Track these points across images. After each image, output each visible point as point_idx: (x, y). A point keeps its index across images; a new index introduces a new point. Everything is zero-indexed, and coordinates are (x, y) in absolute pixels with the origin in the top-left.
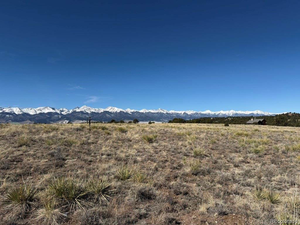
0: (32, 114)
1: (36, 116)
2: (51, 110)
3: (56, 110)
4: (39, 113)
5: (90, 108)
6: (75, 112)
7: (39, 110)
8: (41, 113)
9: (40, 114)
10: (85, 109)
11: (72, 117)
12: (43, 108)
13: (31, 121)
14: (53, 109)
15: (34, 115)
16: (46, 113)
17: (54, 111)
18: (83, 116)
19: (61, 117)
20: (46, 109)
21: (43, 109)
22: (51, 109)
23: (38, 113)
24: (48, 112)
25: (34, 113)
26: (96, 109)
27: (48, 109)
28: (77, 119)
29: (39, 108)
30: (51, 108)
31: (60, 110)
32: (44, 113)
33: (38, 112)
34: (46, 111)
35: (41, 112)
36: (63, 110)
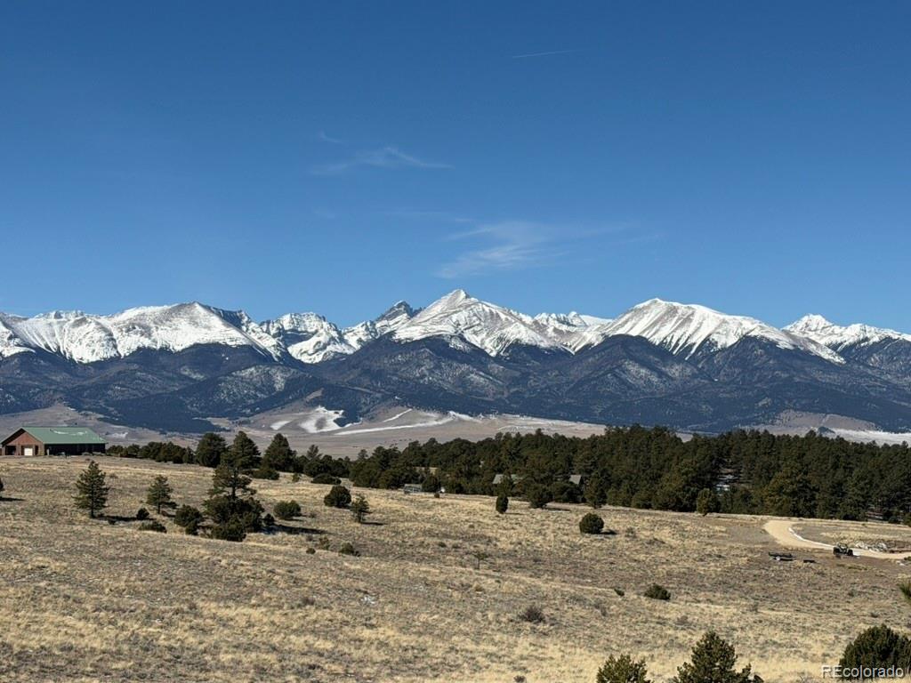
0: (89, 357)
1: (113, 370)
2: (217, 332)
3: (253, 325)
4: (133, 354)
5: (495, 309)
6: (382, 345)
7: (130, 328)
8: (149, 349)
9: (143, 355)
10: (462, 316)
11: (366, 381)
12: (157, 310)
13: (79, 409)
14: (232, 320)
15: (99, 365)
16: (179, 348)
17: (234, 333)
18: (447, 377)
19: (289, 382)
20: (182, 323)
21: (159, 321)
22: (216, 321)
23: (123, 352)
24: (196, 346)
25: (102, 353)
26: (542, 317)
27: (194, 322)
28: (403, 403)
29: (131, 314)
30: (218, 314)
31: (281, 332)
32: (165, 351)
33: (129, 344)
34: (182, 335)
35: (146, 342)
36: (299, 329)
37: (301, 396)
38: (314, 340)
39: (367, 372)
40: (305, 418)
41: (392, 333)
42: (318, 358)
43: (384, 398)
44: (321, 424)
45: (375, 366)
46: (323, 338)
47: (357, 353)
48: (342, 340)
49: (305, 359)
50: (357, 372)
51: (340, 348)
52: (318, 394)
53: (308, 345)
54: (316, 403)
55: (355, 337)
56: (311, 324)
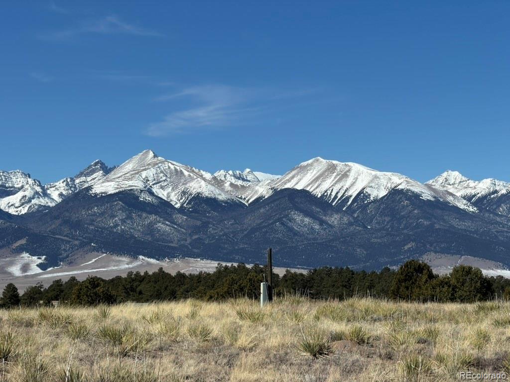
5: (179, 167)
6: (81, 198)
10: (151, 173)
11: (66, 230)
18: (137, 226)
26: (221, 174)
28: (98, 249)
36: (7, 185)
37: (9, 244)
38: (20, 194)
39: (66, 222)
40: (12, 263)
41: (90, 188)
42: (24, 210)
43: (82, 245)
44: (25, 268)
45: (74, 217)
46: (29, 193)
47: (58, 206)
48: (45, 194)
49: (12, 211)
50: (58, 222)
51: (43, 201)
52: (23, 242)
53: (15, 199)
54: (20, 250)
55: (57, 192)
56: (18, 180)
